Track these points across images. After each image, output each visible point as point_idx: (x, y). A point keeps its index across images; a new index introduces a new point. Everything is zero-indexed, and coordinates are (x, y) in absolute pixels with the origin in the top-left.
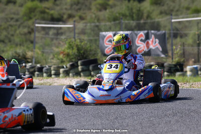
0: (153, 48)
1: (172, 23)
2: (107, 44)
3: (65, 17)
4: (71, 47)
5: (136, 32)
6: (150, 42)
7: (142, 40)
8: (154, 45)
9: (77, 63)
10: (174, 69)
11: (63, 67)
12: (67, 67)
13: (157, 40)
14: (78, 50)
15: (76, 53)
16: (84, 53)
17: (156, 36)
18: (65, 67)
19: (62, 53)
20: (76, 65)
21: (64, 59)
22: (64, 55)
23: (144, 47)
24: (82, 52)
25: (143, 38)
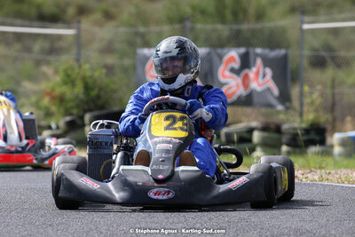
0: (259, 89)
1: (302, 31)
2: (152, 77)
3: (71, 11)
4: (69, 80)
5: (219, 51)
6: (252, 73)
7: (232, 70)
8: (260, 80)
9: (82, 118)
10: (305, 138)
11: (49, 128)
12: (58, 128)
13: (269, 72)
14: (87, 88)
15: (82, 96)
16: (98, 97)
17: (267, 62)
18: (53, 126)
19: (49, 94)
20: (79, 122)
21: (54, 109)
22: (53, 98)
23: (238, 85)
24: (94, 93)
25: (236, 65)
